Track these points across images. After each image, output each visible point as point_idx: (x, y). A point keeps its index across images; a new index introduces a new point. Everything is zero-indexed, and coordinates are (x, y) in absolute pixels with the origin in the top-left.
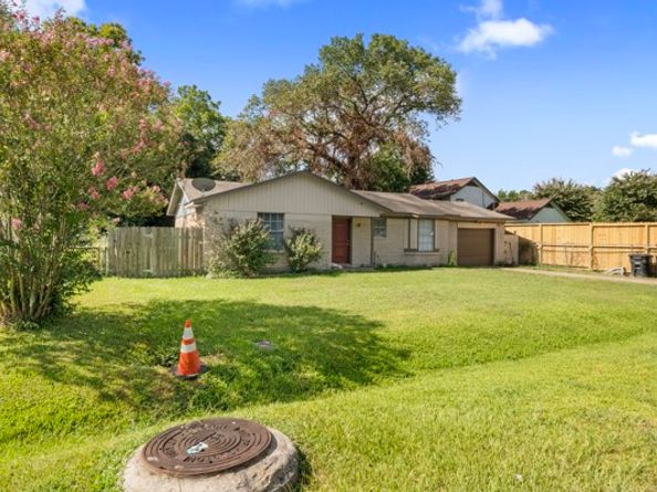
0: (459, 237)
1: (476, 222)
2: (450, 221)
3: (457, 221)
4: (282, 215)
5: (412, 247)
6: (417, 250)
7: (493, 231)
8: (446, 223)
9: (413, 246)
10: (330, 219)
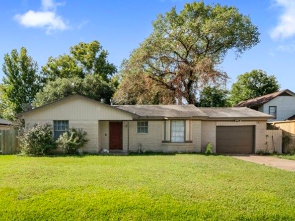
0: (217, 132)
1: (234, 121)
2: (202, 120)
3: (216, 121)
4: (67, 122)
5: (166, 140)
6: (170, 142)
7: (254, 127)
8: (199, 123)
9: (168, 139)
10: (97, 123)
